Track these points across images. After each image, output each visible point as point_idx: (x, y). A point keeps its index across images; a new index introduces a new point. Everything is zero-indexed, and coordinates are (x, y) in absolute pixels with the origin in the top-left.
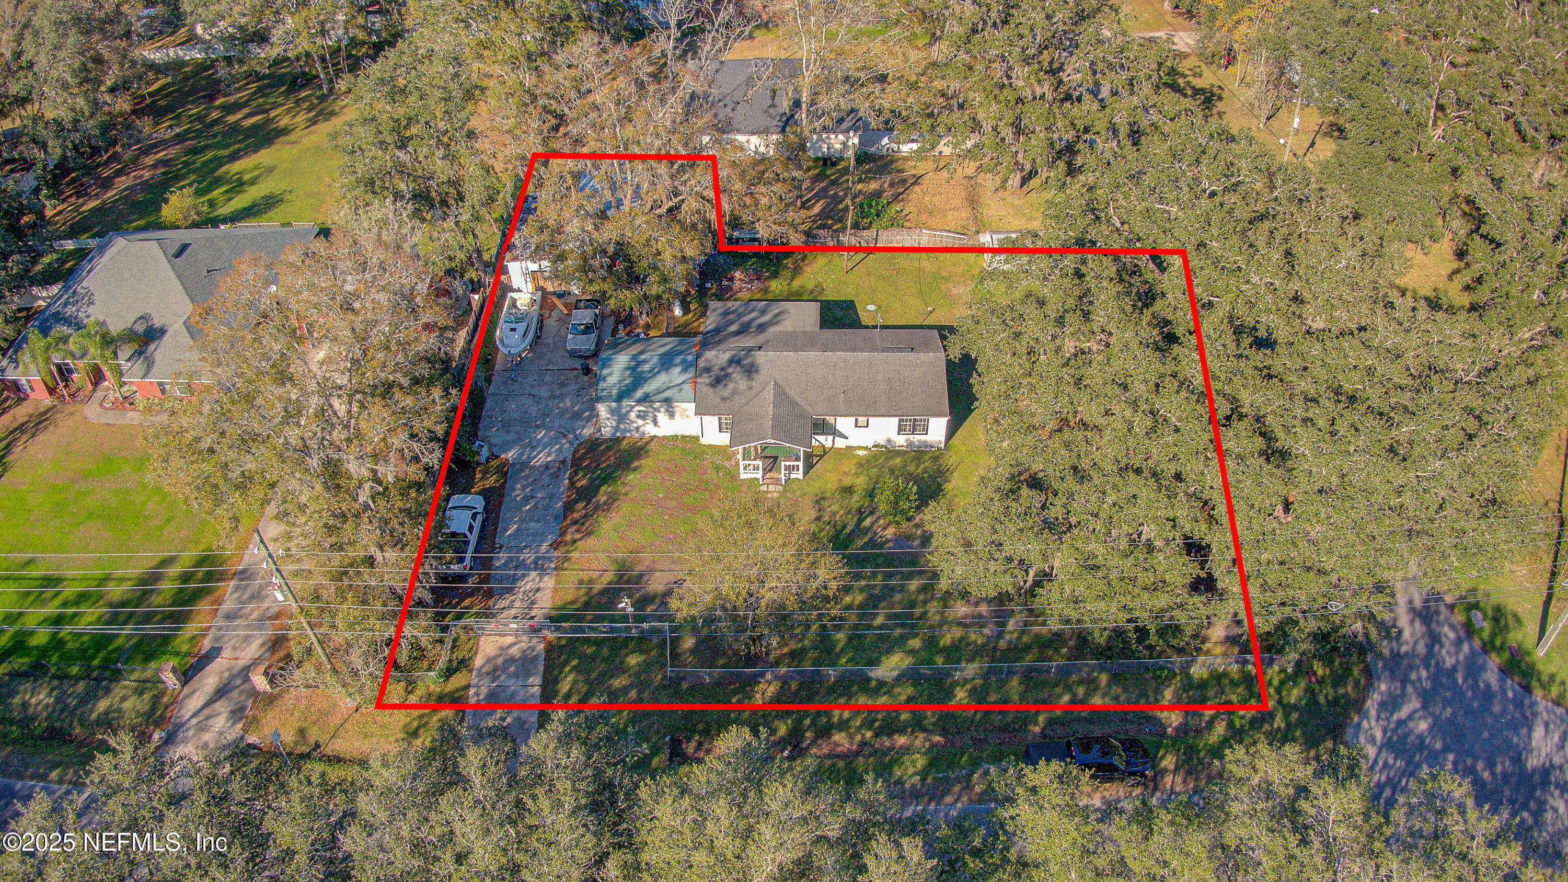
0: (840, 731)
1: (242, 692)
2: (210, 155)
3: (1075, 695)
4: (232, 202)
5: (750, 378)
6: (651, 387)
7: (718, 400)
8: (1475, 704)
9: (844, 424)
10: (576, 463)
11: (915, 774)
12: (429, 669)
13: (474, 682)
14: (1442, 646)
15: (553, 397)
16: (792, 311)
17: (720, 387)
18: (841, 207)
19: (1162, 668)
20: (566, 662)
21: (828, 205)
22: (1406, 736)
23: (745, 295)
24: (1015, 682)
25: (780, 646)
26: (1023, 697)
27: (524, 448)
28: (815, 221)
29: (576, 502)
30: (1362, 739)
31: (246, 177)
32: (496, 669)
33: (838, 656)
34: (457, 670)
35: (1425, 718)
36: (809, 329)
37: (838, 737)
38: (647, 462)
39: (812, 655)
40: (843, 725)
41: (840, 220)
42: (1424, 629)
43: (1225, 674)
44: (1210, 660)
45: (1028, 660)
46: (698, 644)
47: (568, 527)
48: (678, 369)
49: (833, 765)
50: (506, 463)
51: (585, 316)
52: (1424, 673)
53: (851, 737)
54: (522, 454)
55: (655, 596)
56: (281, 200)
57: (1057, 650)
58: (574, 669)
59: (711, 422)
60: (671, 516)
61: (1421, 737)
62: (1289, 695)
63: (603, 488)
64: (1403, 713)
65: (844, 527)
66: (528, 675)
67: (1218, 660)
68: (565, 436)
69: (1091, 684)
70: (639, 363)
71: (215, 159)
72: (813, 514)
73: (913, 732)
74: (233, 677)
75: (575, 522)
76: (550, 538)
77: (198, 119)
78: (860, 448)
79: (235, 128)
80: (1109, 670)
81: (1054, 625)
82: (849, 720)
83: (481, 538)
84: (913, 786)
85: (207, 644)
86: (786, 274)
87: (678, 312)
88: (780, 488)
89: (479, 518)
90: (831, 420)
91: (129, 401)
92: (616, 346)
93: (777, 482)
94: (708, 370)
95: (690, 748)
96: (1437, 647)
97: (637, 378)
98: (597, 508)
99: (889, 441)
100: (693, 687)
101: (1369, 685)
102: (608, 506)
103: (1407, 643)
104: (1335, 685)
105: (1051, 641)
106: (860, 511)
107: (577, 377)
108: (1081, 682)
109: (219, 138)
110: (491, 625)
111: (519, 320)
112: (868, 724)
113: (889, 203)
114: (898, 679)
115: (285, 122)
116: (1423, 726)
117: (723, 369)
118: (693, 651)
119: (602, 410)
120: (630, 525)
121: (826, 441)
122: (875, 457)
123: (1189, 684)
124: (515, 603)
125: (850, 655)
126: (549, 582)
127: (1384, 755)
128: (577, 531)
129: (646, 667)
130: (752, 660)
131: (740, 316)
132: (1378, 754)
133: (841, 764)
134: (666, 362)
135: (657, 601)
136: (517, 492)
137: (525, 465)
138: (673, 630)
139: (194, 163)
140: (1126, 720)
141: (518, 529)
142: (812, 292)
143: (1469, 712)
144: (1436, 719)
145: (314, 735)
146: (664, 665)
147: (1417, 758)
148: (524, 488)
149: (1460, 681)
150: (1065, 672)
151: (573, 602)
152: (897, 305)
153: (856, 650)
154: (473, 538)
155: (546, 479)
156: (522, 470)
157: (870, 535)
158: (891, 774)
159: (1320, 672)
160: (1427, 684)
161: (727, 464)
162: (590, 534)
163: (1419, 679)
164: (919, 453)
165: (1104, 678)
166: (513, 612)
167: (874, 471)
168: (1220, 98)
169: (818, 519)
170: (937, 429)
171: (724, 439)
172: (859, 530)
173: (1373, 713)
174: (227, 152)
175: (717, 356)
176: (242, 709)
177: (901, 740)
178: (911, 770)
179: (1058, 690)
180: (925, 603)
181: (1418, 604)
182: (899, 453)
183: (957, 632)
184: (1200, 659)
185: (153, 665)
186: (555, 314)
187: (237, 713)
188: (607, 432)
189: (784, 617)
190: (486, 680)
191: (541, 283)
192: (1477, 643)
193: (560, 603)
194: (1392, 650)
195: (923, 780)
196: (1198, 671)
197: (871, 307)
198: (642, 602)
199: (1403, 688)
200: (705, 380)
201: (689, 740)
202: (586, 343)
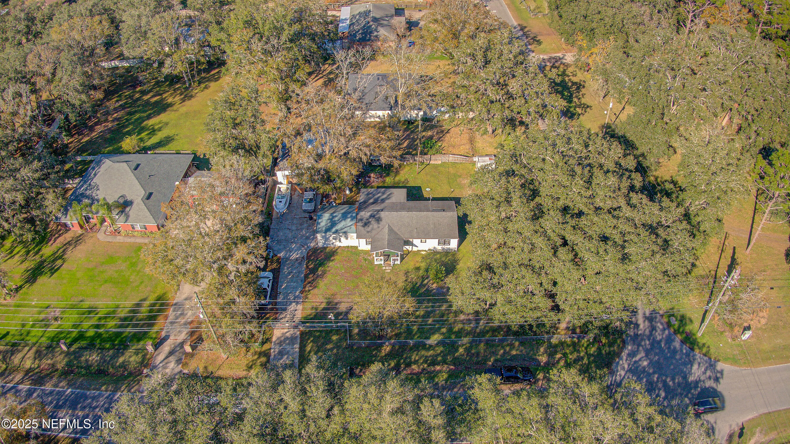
0: (415, 364)
1: (180, 353)
2: (138, 116)
3: (505, 350)
4: (151, 140)
5: (378, 223)
6: (339, 227)
7: (365, 232)
8: (669, 355)
9: (416, 242)
10: (308, 258)
11: (443, 380)
12: (255, 342)
13: (273, 347)
14: (656, 331)
15: (297, 230)
16: (395, 193)
17: (366, 227)
18: (416, 143)
19: (539, 340)
20: (309, 339)
21: (410, 142)
22: (638, 367)
23: (375, 184)
24: (482, 345)
25: (391, 332)
26: (485, 351)
27: (287, 251)
28: (404, 150)
29: (309, 274)
30: (619, 368)
31: (156, 127)
32: (281, 342)
33: (414, 335)
34: (265, 342)
35: (646, 360)
36: (402, 201)
37: (414, 367)
38: (337, 258)
39: (404, 335)
40: (416, 362)
41: (415, 150)
42: (649, 324)
43: (565, 342)
44: (559, 336)
45: (488, 337)
46: (359, 331)
47: (306, 285)
48: (349, 219)
49: (412, 377)
50: (279, 258)
51: (309, 195)
52: (648, 342)
53: (419, 367)
54: (286, 254)
55: (342, 313)
56: (173, 139)
57: (499, 333)
58: (312, 341)
59: (363, 241)
60: (347, 280)
61: (644, 368)
62: (590, 350)
63: (320, 269)
64: (637, 358)
65: (416, 284)
66: (294, 344)
67: (563, 337)
68: (303, 246)
69: (512, 346)
70: (333, 217)
71: (140, 118)
72: (404, 278)
73: (442, 365)
74: (176, 347)
75: (309, 283)
76: (300, 289)
77: (130, 97)
78: (423, 251)
79: (147, 102)
80: (519, 340)
81: (496, 323)
82: (418, 360)
83: (272, 289)
84: (442, 385)
85: (163, 334)
86: (393, 174)
87: (348, 192)
88: (390, 268)
89: (271, 281)
90: (411, 240)
91: (117, 232)
92: (324, 209)
93: (389, 265)
94: (361, 220)
95: (357, 371)
96: (654, 332)
97: (333, 223)
98: (318, 276)
99: (435, 248)
100: (358, 348)
101: (624, 347)
102: (322, 276)
103: (641, 330)
104: (610, 346)
105: (497, 329)
106: (422, 277)
107: (307, 221)
108: (508, 345)
109: (141, 108)
110: (278, 325)
111: (283, 197)
112: (425, 362)
113: (436, 142)
114: (437, 344)
115: (170, 100)
116: (645, 363)
117: (367, 219)
118: (358, 334)
119: (319, 236)
120: (331, 283)
121: (409, 248)
122: (429, 254)
123: (550, 346)
124: (287, 315)
125: (418, 335)
126: (300, 307)
127: (628, 374)
128: (310, 286)
129: (340, 340)
130: (381, 337)
131: (374, 195)
132: (625, 375)
133: (415, 377)
134: (344, 216)
135: (343, 314)
136: (285, 270)
137: (288, 259)
138: (350, 326)
139: (131, 119)
140: (525, 360)
141: (287, 286)
142: (403, 183)
143: (666, 358)
144: (651, 361)
145: (210, 369)
146: (346, 340)
147: (642, 376)
148: (288, 268)
149: (663, 345)
150: (501, 341)
151: (310, 315)
152: (439, 188)
153: (421, 333)
154: (269, 290)
155: (297, 265)
156: (286, 261)
157: (426, 287)
158: (434, 381)
159: (604, 341)
160: (649, 347)
161: (369, 258)
162: (315, 287)
163: (645, 344)
164: (447, 253)
165: (517, 343)
166: (286, 319)
167: (428, 261)
168: (584, 87)
169: (406, 280)
170: (454, 243)
171: (368, 247)
172: (422, 285)
173: (625, 358)
174: (145, 115)
175: (365, 214)
176: (181, 359)
177: (438, 368)
178: (442, 379)
179: (499, 348)
180: (448, 314)
181: (647, 314)
182: (439, 253)
183: (460, 326)
184: (555, 336)
185: (142, 343)
186: (297, 193)
187: (179, 361)
188: (320, 245)
189: (393, 322)
190: (277, 347)
191: (290, 180)
192: (672, 330)
193: (305, 316)
194: (634, 333)
195: (446, 382)
196: (554, 341)
197: (428, 189)
198: (337, 315)
199: (638, 348)
200: (360, 224)
201: (357, 368)
202: (309, 207)
